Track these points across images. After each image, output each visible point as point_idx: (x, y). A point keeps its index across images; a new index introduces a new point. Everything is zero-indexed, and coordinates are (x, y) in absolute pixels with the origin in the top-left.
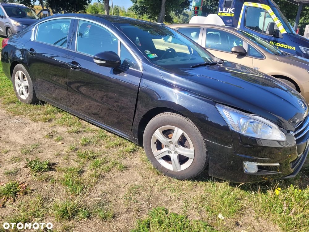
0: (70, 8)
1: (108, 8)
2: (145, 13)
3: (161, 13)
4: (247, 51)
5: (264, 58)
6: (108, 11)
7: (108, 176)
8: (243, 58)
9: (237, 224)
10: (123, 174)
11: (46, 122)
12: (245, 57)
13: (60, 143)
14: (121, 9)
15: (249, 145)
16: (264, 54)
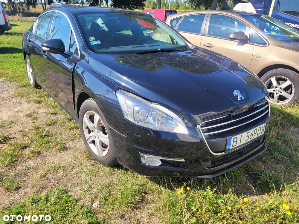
0: (130, 5)
1: (159, 2)
2: (201, 5)
3: (213, 3)
4: (249, 38)
5: (268, 45)
6: (160, 5)
7: (45, 153)
8: (243, 45)
9: (123, 217)
10: (59, 154)
11: (36, 103)
12: (246, 44)
13: (32, 122)
14: (182, 2)
15: (140, 135)
16: (268, 40)
